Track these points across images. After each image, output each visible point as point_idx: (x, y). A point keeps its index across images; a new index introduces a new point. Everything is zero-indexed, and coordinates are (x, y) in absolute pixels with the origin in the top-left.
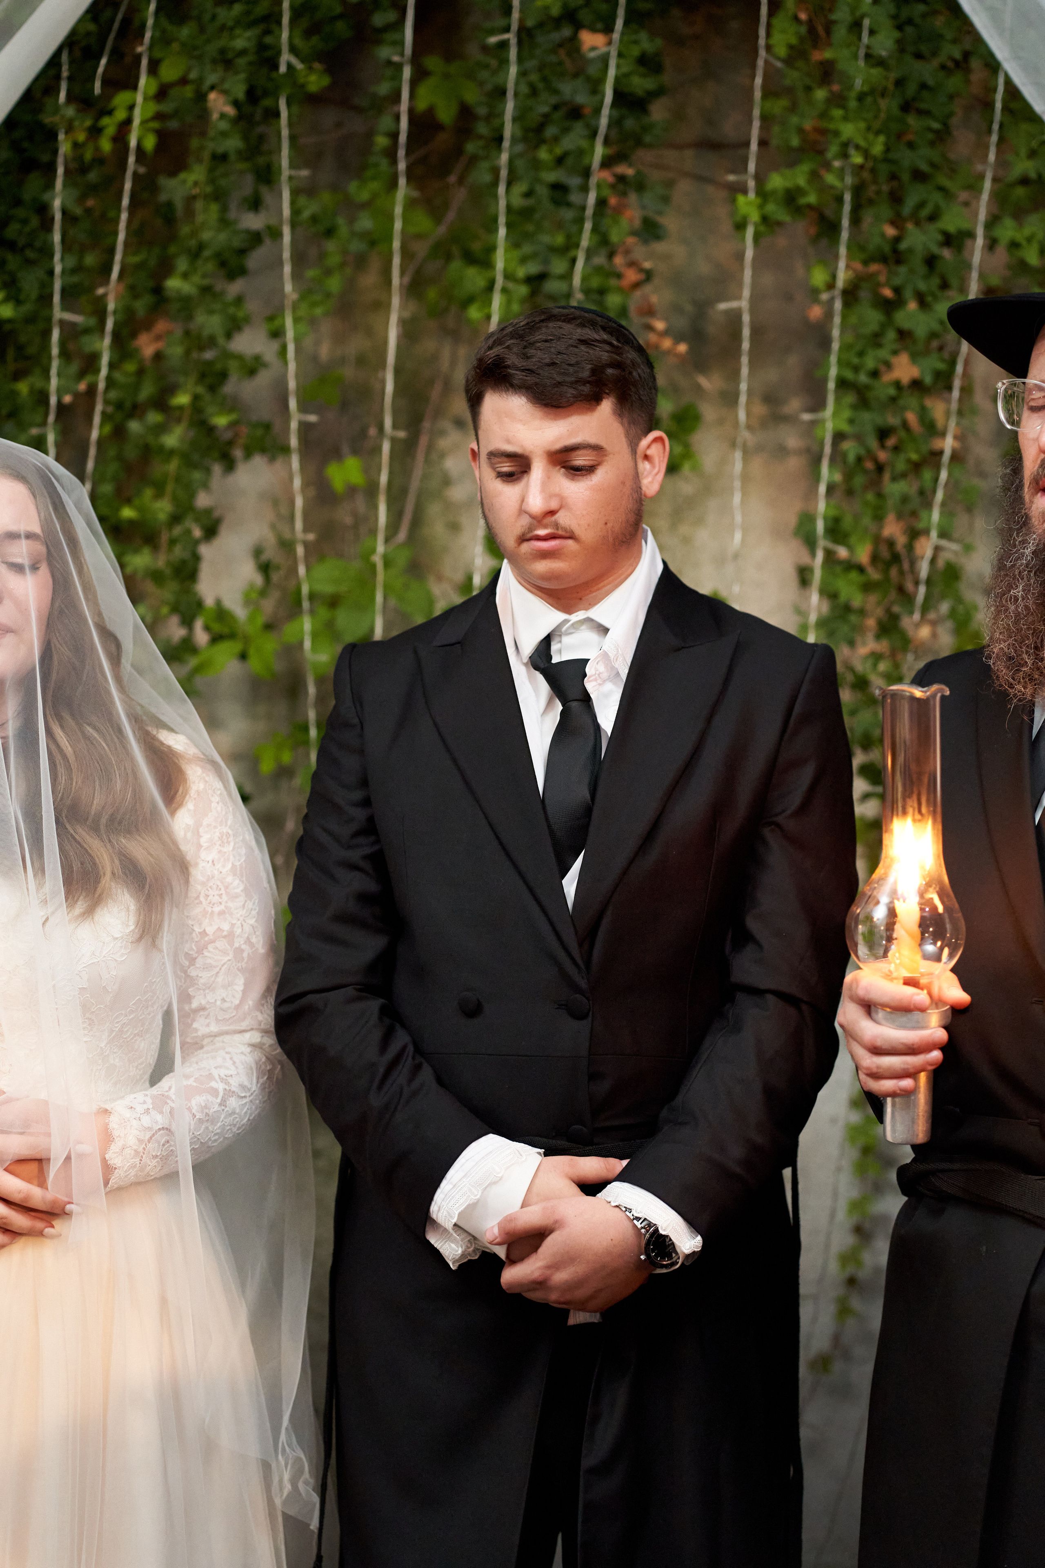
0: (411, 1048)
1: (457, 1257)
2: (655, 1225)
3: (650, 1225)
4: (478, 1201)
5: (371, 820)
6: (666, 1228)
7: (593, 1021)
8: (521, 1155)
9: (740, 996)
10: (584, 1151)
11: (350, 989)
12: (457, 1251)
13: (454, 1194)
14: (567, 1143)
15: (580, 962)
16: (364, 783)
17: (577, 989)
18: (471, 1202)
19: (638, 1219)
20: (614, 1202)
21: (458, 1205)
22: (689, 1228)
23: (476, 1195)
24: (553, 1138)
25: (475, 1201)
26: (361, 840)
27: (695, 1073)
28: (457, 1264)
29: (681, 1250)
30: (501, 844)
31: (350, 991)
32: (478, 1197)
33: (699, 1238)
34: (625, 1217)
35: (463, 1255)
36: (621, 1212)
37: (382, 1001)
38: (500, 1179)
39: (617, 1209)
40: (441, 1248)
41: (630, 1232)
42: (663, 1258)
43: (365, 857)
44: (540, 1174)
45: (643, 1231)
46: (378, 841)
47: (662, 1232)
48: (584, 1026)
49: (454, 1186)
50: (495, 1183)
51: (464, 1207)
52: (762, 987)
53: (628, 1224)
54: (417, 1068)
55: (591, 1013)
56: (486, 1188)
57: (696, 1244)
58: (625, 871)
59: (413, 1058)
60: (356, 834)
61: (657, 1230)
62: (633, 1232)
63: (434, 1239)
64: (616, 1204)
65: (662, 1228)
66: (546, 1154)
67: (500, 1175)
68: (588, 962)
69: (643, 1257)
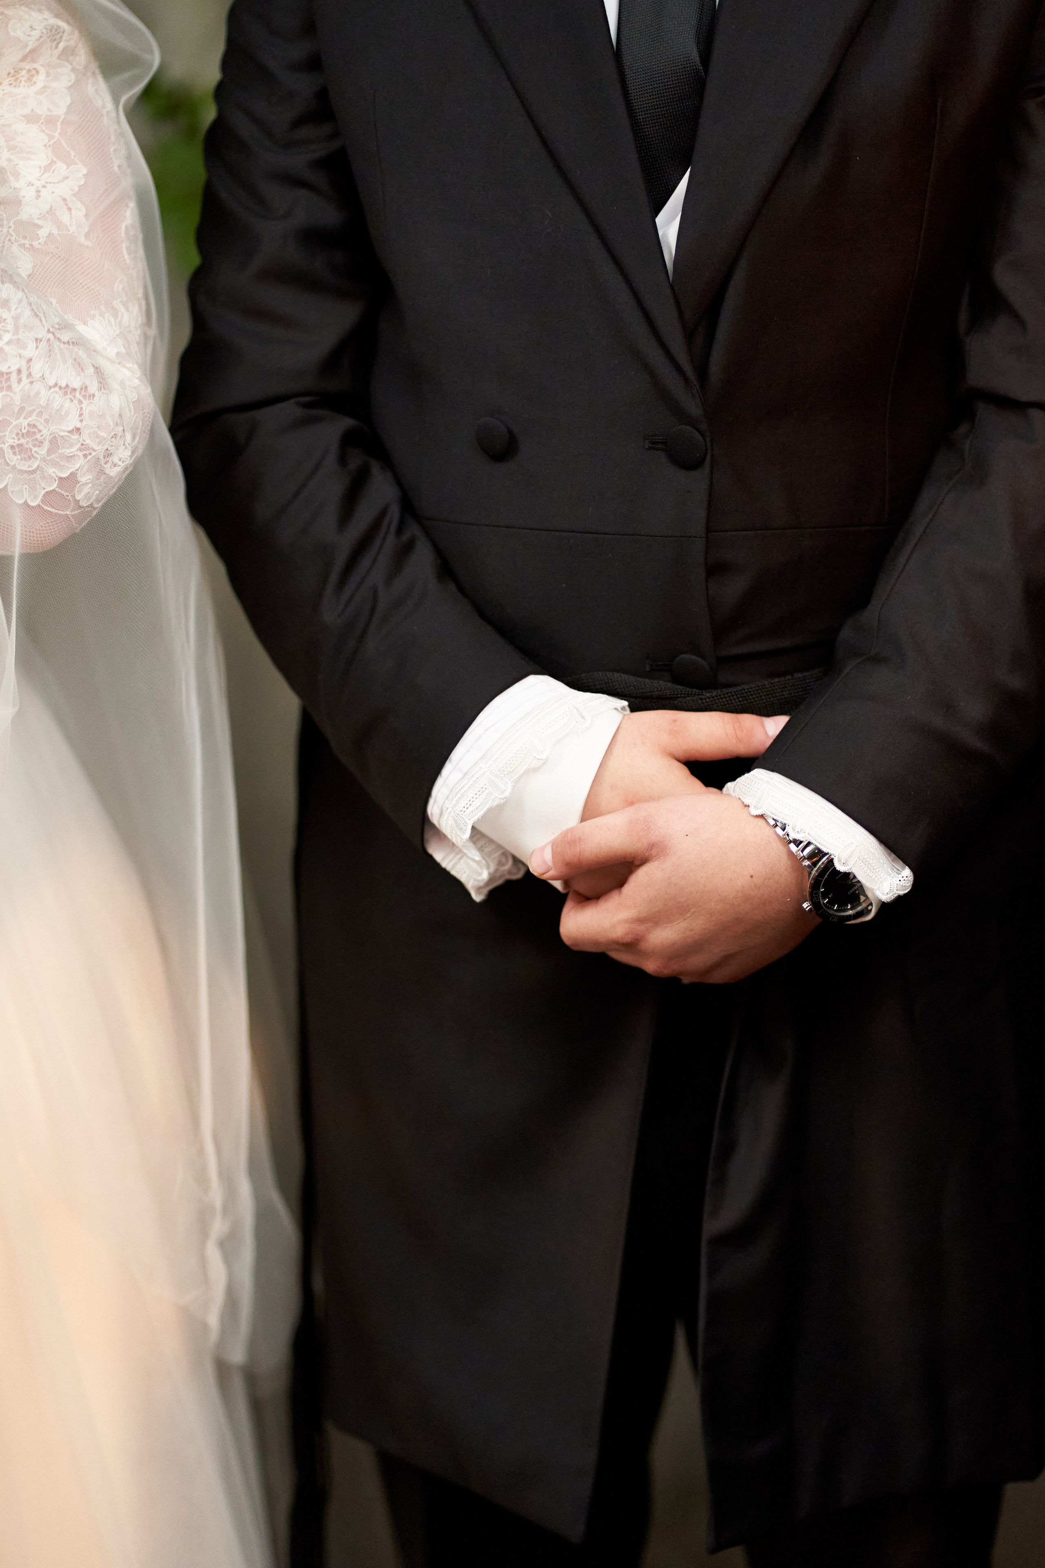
0: (394, 512)
1: (482, 884)
2: (828, 854)
3: (818, 854)
4: (507, 801)
5: (323, 95)
6: (847, 860)
7: (711, 472)
8: (583, 717)
9: (984, 412)
10: (701, 699)
11: (289, 405)
12: (480, 874)
13: (465, 789)
14: (670, 685)
15: (688, 368)
16: (309, 28)
17: (681, 415)
18: (495, 804)
19: (797, 843)
20: (756, 808)
21: (470, 809)
22: (890, 855)
23: (503, 792)
24: (648, 675)
25: (502, 801)
26: (305, 132)
27: (902, 560)
28: (485, 891)
29: (874, 894)
30: (545, 143)
31: (290, 410)
32: (507, 794)
33: (907, 872)
34: (775, 836)
35: (491, 879)
36: (768, 828)
37: (347, 422)
38: (544, 763)
39: (761, 821)
40: (453, 868)
41: (784, 864)
42: (842, 907)
43: (318, 164)
44: (618, 750)
45: (807, 863)
46: (336, 134)
47: (840, 867)
48: (699, 480)
49: (466, 774)
50: (535, 770)
51: (482, 812)
52: (1024, 398)
53: (778, 848)
54: (406, 550)
55: (708, 458)
56: (520, 778)
57: (902, 883)
58: (766, 198)
59: (399, 532)
60: (299, 122)
61: (831, 861)
62: (789, 863)
63: (439, 855)
64: (759, 812)
65: (840, 861)
66: (634, 708)
67: (543, 756)
68: (702, 370)
69: (807, 906)
